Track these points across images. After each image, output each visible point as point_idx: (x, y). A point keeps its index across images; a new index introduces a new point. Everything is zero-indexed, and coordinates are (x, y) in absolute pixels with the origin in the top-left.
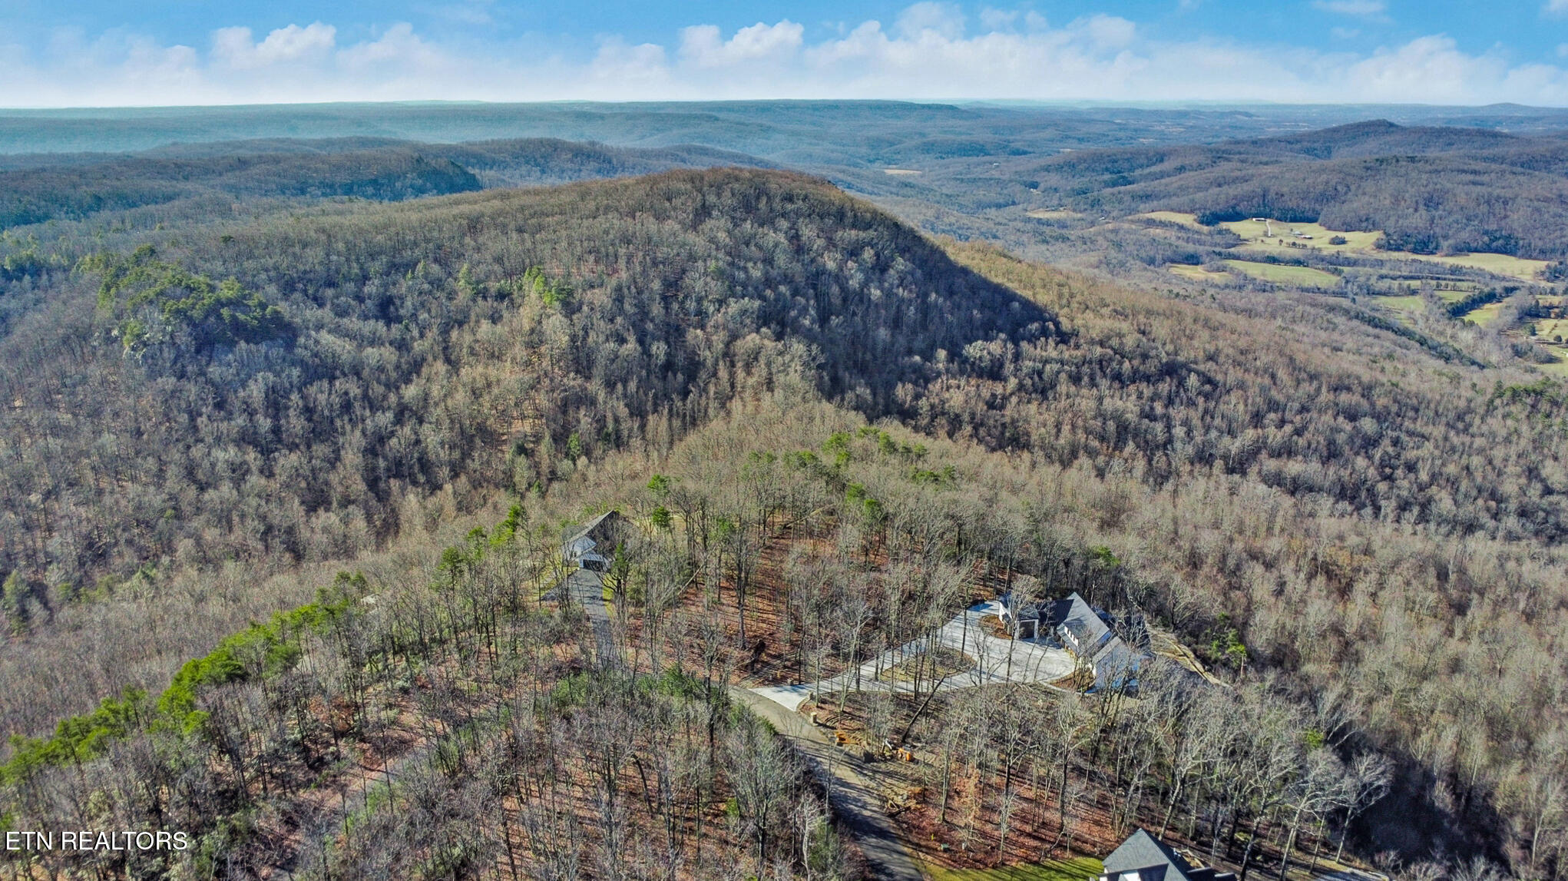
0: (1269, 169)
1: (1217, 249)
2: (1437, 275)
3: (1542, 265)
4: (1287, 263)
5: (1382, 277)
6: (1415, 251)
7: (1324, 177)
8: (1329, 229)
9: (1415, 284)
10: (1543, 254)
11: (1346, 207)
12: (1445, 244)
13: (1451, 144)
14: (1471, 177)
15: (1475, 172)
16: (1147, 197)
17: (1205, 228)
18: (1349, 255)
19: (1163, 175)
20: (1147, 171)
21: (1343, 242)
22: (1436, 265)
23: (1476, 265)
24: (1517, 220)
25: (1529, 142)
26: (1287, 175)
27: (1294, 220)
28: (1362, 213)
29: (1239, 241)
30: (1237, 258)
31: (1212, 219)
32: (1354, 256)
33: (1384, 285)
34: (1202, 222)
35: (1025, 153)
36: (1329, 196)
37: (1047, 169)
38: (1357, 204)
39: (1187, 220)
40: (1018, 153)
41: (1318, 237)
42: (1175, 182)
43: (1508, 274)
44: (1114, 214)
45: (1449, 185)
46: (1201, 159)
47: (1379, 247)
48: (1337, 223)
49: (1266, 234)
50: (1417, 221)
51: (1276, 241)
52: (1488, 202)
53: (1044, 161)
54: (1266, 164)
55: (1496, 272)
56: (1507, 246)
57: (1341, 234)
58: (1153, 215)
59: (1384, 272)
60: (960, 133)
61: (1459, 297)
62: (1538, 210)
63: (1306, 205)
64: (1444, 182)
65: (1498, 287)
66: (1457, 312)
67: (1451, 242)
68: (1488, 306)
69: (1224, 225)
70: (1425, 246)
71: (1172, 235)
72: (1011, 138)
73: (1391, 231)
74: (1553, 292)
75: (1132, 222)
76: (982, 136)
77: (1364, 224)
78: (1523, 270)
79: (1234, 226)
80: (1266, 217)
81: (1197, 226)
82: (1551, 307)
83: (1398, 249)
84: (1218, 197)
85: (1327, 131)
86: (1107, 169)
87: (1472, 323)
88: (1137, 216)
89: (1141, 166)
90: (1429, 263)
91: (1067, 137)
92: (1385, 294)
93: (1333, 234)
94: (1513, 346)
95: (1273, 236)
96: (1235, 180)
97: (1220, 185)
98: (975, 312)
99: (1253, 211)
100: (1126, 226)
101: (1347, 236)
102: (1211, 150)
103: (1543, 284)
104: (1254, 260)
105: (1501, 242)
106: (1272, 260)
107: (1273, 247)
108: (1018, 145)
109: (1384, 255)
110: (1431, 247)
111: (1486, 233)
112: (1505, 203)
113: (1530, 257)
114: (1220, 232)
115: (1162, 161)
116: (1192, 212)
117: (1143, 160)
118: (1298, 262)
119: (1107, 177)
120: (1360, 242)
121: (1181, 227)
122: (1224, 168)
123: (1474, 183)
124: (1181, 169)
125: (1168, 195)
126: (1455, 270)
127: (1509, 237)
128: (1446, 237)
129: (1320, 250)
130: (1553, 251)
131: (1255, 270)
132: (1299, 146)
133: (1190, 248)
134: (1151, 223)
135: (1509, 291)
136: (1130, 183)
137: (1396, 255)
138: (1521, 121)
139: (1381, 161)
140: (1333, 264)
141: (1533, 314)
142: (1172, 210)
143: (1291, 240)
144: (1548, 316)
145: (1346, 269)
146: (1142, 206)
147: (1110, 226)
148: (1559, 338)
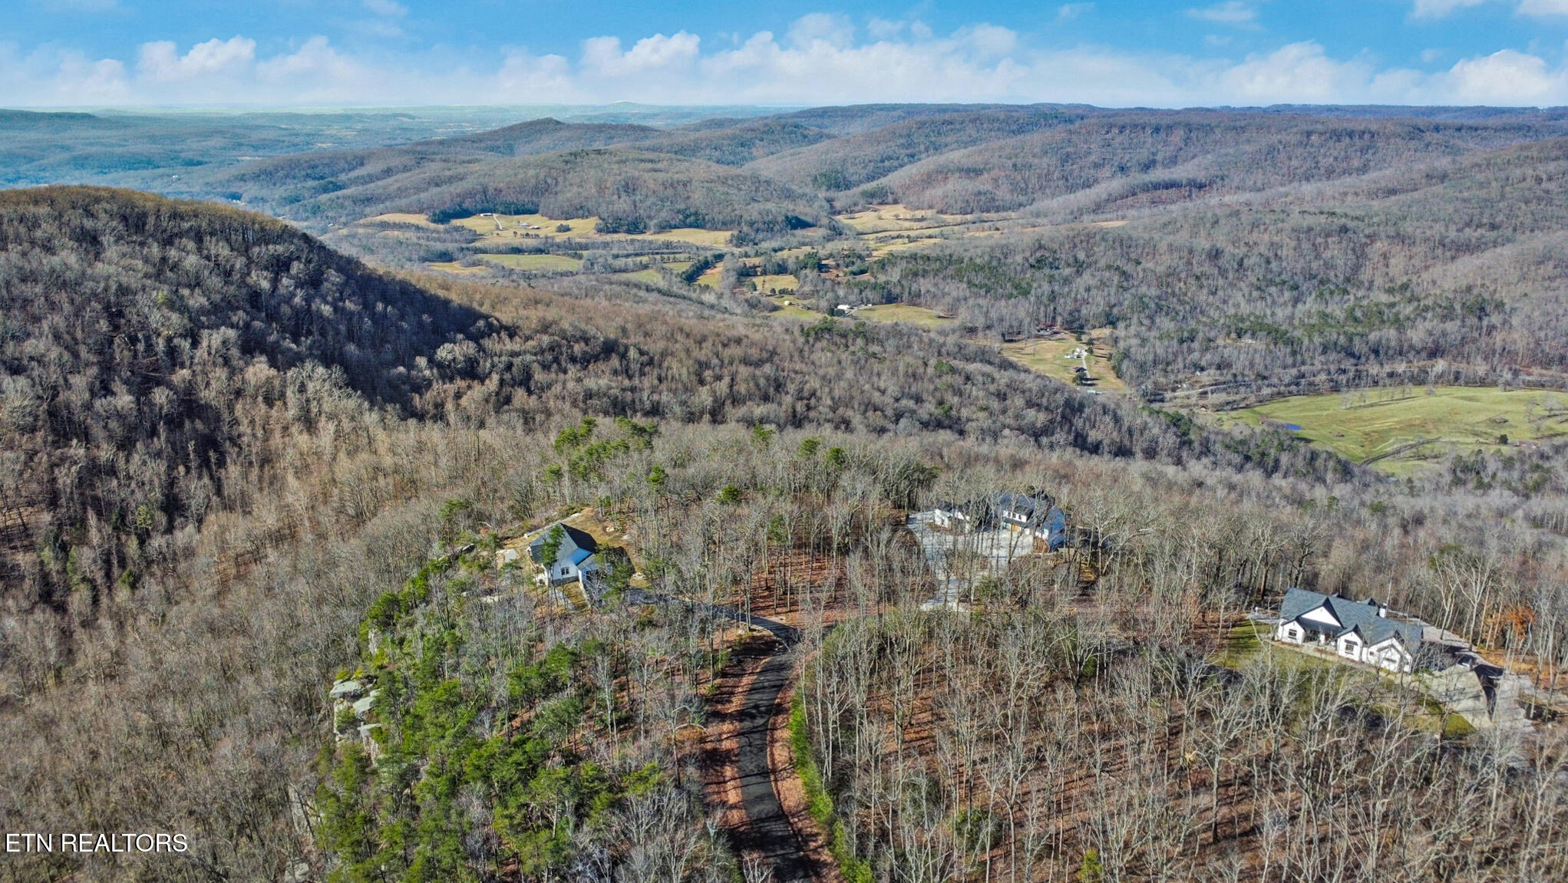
0: (476, 167)
1: (464, 246)
2: (655, 250)
3: (728, 234)
4: (530, 252)
5: (616, 257)
6: (629, 232)
7: (531, 172)
8: (551, 218)
9: (645, 259)
10: (725, 225)
11: (560, 197)
12: (652, 223)
13: (611, 138)
14: (650, 166)
15: (651, 161)
16: (368, 200)
17: (441, 227)
18: (578, 240)
19: (371, 178)
20: (353, 174)
21: (567, 229)
22: (651, 242)
23: (682, 239)
24: (698, 199)
25: (670, 134)
26: (498, 172)
27: (517, 213)
28: (576, 202)
29: (476, 236)
30: (484, 251)
31: (444, 217)
32: (583, 241)
33: (620, 263)
34: (434, 221)
35: (199, 163)
36: (543, 189)
37: (242, 178)
38: (569, 195)
39: (421, 220)
40: (191, 163)
41: (543, 226)
42: (392, 183)
43: (707, 244)
44: (343, 219)
45: (637, 174)
46: (407, 160)
47: (600, 231)
48: (557, 212)
49: (498, 228)
50: (622, 205)
51: (510, 233)
52: (672, 185)
53: (234, 171)
54: (469, 162)
55: (698, 244)
56: (696, 221)
57: (565, 223)
58: (386, 218)
59: (615, 251)
60: (112, 145)
61: (685, 267)
62: (710, 190)
63: (524, 198)
64: (631, 171)
65: (709, 254)
66: (690, 278)
67: (655, 221)
68: (709, 271)
69: (457, 222)
70: (635, 227)
71: (411, 235)
72: (178, 148)
73: (605, 215)
74: (747, 255)
75: (365, 226)
76: (142, 148)
77: (580, 211)
78: (716, 240)
79: (468, 223)
80: (493, 211)
81: (433, 226)
82: (755, 267)
83: (615, 232)
84: (443, 196)
85: (504, 130)
86: (308, 176)
87: (707, 287)
88: (369, 219)
89: (344, 170)
90: (644, 241)
91: (241, 145)
92: (625, 271)
93: (559, 223)
94: (747, 301)
95: (504, 229)
96: (450, 180)
97: (437, 185)
98: (425, 317)
99: (479, 207)
100: (361, 231)
101: (570, 223)
102: (407, 152)
103: (737, 251)
104: (500, 252)
105: (692, 218)
106: (517, 251)
107: (508, 238)
108: (189, 155)
109: (608, 238)
110: (641, 226)
111: (679, 212)
112: (685, 185)
113: (716, 229)
114: (457, 229)
115: (362, 164)
116: (421, 211)
117: (342, 164)
118: (539, 251)
119: (311, 183)
120: (583, 228)
121: (418, 228)
122: (432, 169)
123: (655, 170)
124: (388, 172)
125: (389, 197)
126: (668, 245)
127: (696, 214)
128: (650, 217)
129: (553, 238)
130: (732, 222)
131: (510, 261)
132: (483, 145)
133: (439, 247)
134: (384, 225)
135: (719, 257)
136: (340, 188)
137: (616, 236)
138: (645, 117)
139: (575, 155)
140: (573, 249)
141: (745, 274)
142: (401, 211)
143: (524, 232)
144: (755, 275)
145: (585, 253)
146: (368, 210)
147: (345, 231)
148: (773, 291)
